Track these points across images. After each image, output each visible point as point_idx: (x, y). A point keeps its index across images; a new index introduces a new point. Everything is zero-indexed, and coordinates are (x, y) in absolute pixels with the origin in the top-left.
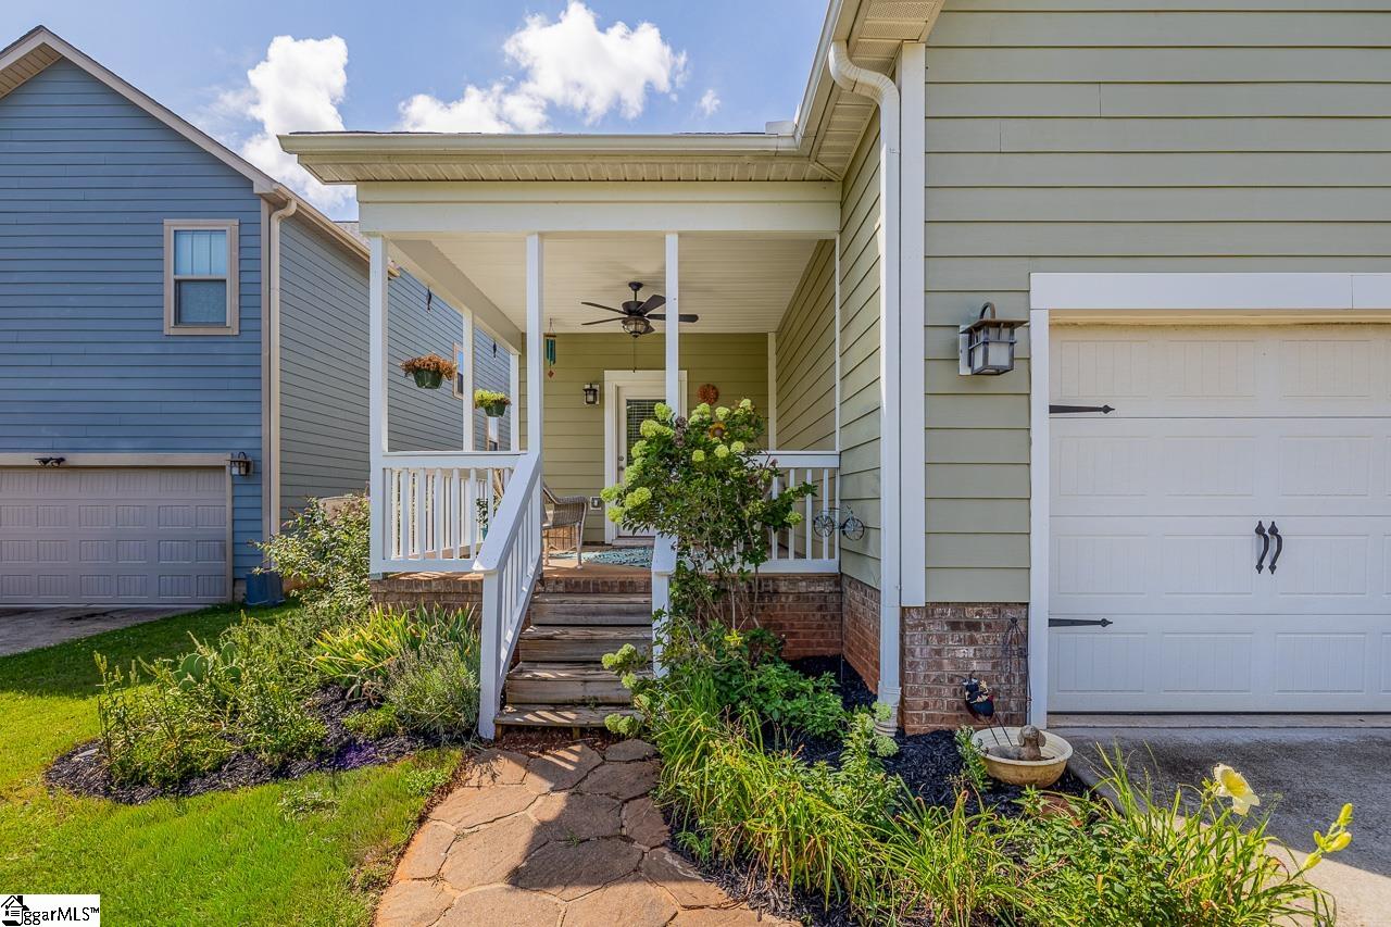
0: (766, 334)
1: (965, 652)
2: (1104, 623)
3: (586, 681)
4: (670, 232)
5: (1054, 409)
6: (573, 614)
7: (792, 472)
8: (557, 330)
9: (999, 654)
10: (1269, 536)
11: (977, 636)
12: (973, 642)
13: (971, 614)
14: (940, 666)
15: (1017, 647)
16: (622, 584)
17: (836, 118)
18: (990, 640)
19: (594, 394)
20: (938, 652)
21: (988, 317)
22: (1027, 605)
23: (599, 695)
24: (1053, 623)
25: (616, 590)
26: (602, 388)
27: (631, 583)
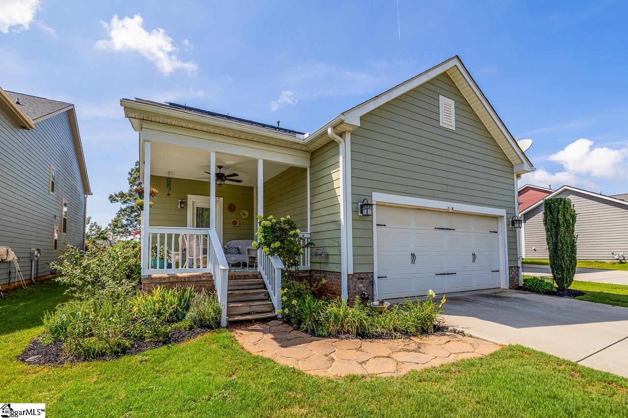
0: (253, 187)
1: (361, 285)
2: (386, 277)
3: (250, 306)
4: (261, 159)
5: (377, 225)
6: (233, 286)
7: (306, 239)
8: (171, 176)
9: (368, 285)
10: (413, 255)
11: (363, 281)
12: (362, 283)
13: (362, 276)
14: (356, 289)
15: (372, 283)
16: (245, 275)
17: (320, 140)
18: (366, 282)
19: (184, 203)
20: (355, 286)
21: (365, 202)
22: (373, 273)
23: (254, 310)
24: (378, 277)
25: (242, 278)
26: (186, 201)
27: (248, 275)
